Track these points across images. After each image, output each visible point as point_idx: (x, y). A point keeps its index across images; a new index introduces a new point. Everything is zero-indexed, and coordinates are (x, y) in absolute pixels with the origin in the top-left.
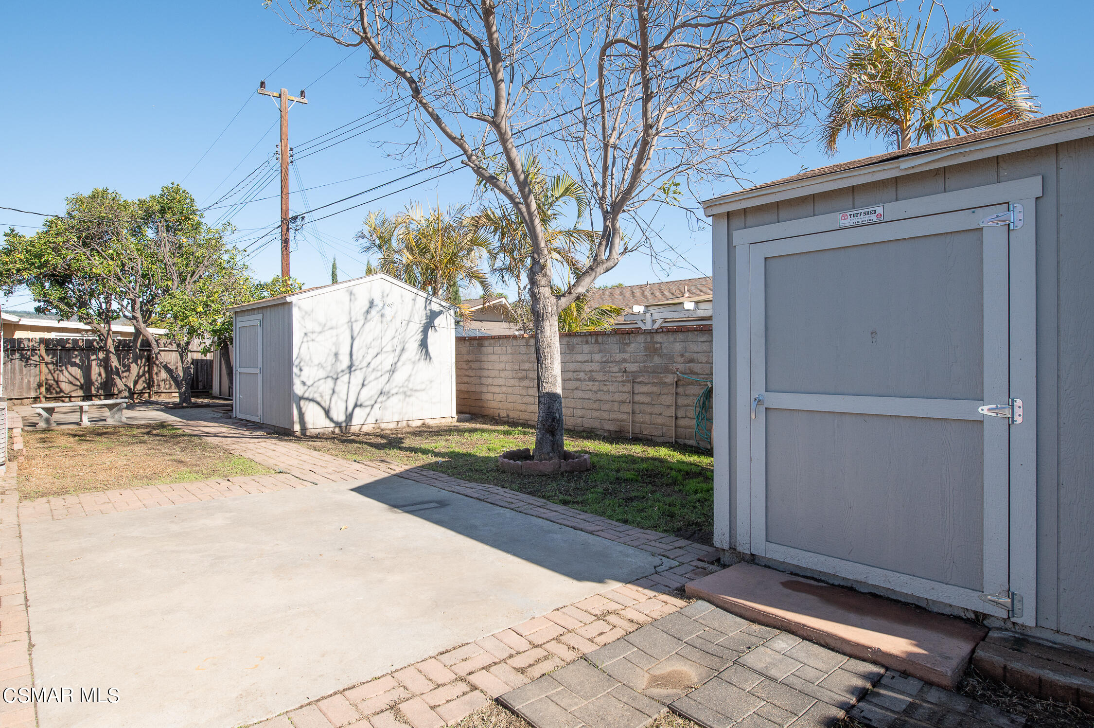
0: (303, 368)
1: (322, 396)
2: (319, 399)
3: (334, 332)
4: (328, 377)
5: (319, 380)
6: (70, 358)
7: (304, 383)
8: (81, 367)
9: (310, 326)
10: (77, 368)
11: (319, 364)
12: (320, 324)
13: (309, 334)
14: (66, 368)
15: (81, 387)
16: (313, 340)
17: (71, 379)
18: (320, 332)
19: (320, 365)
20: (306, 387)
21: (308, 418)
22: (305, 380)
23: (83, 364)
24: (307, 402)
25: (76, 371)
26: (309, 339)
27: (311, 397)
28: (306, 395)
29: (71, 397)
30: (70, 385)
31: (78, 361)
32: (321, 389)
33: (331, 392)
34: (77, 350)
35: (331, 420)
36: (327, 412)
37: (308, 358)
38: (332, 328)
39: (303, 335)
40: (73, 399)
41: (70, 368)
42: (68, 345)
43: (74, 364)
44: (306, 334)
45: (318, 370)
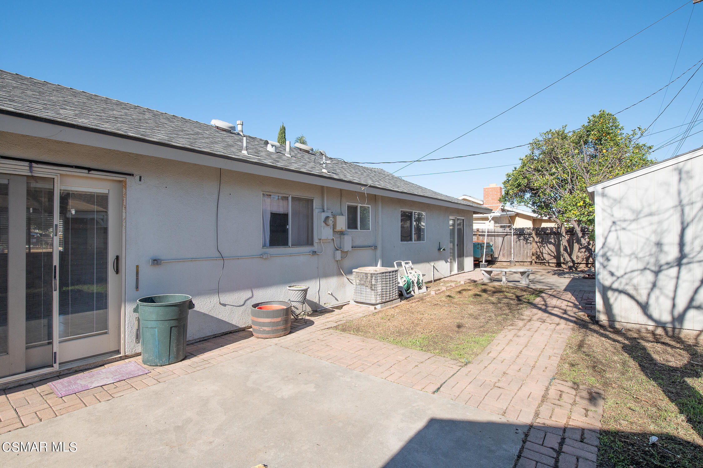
0: (610, 258)
1: (636, 289)
2: (632, 292)
3: (655, 219)
4: (645, 269)
5: (632, 271)
6: (548, 239)
7: (612, 274)
8: (554, 245)
9: (618, 213)
10: (552, 245)
11: (633, 254)
12: (633, 211)
13: (618, 223)
14: (547, 245)
15: (555, 257)
16: (624, 229)
17: (550, 252)
18: (634, 220)
19: (634, 256)
20: (614, 278)
21: (617, 310)
22: (613, 270)
23: (555, 243)
24: (616, 294)
25: (552, 247)
26: (618, 228)
27: (621, 288)
28: (615, 286)
29: (549, 263)
30: (549, 256)
31: (553, 241)
32: (635, 281)
33: (650, 286)
34: (552, 234)
35: (650, 317)
36: (644, 307)
37: (617, 247)
38: (651, 214)
39: (610, 223)
40: (550, 264)
41: (549, 246)
42: (547, 231)
43: (551, 243)
44: (614, 223)
45: (630, 261)
